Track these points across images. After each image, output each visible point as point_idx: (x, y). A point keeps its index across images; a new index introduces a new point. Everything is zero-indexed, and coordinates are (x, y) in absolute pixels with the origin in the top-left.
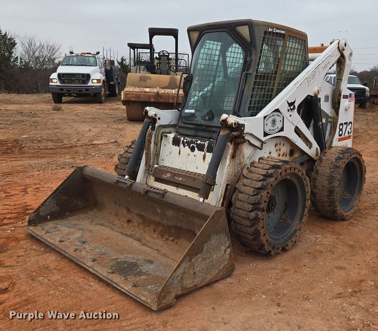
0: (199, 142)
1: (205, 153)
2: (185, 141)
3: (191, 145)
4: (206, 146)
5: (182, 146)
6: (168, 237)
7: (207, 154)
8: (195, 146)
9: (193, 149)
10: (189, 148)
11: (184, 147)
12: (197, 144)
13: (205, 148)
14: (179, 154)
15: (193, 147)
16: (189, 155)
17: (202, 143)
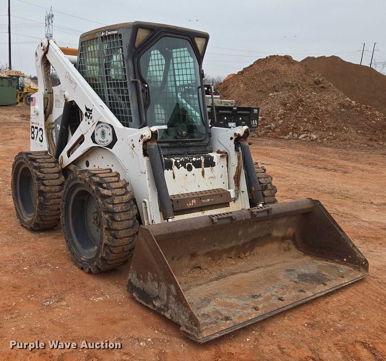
0: (194, 159)
1: (203, 169)
2: (178, 161)
3: (187, 164)
4: (203, 161)
5: (175, 168)
6: (245, 254)
7: (205, 169)
8: (191, 164)
9: (189, 169)
10: (185, 168)
11: (179, 168)
12: (193, 162)
13: (203, 164)
14: (174, 177)
15: (189, 166)
16: (186, 175)
17: (197, 159)
